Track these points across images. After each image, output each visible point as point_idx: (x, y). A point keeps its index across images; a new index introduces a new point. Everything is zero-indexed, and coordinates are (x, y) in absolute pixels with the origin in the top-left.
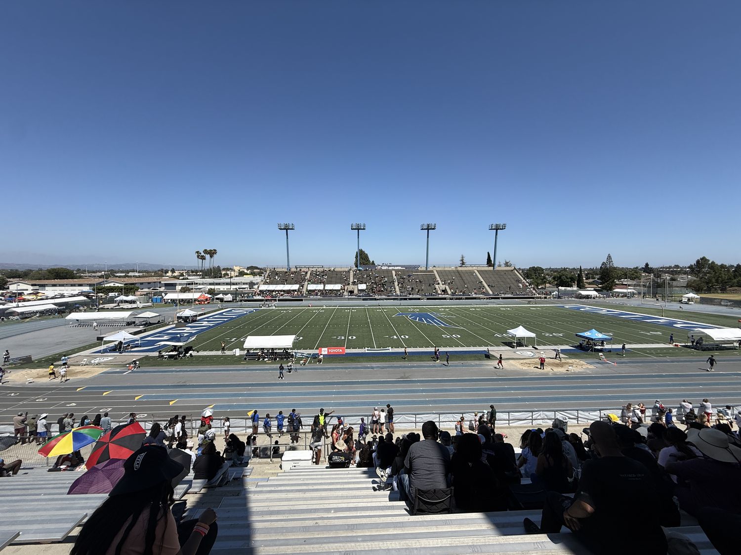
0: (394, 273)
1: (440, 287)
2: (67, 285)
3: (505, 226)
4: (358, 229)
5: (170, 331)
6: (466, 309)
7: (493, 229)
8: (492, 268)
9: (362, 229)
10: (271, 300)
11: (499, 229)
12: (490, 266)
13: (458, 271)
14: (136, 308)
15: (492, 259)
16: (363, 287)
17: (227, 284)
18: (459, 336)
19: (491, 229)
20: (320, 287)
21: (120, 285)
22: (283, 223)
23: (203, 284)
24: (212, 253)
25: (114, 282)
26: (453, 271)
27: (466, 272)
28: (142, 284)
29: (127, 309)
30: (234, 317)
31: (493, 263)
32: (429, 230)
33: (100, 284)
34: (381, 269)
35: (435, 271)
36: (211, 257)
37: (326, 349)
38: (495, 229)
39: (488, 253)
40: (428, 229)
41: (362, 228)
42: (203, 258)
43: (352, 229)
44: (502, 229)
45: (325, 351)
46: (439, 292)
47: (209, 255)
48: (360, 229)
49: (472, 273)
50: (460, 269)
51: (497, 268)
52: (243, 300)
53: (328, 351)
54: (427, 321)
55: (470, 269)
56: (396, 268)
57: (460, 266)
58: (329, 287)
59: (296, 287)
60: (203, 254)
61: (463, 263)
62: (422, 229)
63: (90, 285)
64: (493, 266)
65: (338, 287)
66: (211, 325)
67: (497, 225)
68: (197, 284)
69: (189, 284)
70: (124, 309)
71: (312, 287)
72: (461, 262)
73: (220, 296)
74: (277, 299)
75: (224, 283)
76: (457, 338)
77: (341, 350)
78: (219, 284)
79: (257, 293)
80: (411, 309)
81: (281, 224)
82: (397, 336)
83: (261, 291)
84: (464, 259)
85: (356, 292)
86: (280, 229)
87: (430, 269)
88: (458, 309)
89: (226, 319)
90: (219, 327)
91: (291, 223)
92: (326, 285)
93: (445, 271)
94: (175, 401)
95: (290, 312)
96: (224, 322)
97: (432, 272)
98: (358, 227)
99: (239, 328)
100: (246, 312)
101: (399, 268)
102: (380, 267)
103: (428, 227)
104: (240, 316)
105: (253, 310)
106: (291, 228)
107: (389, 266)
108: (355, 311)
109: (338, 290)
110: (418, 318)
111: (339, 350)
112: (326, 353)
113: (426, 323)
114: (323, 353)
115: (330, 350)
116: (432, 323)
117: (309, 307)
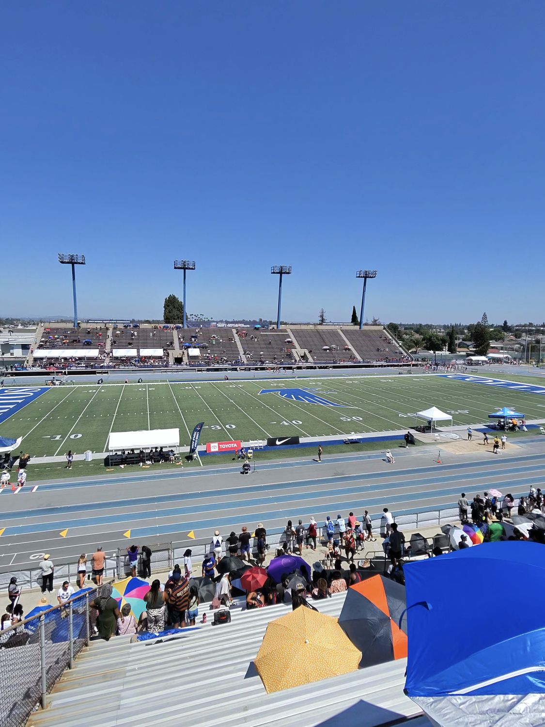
0: (234, 331)
1: (298, 351)
3: (375, 274)
4: (185, 269)
6: (342, 382)
7: (361, 277)
8: (358, 327)
9: (190, 269)
10: (57, 372)
11: (368, 277)
12: (355, 324)
13: (318, 331)
15: (358, 315)
16: (195, 352)
18: (361, 419)
19: (359, 277)
20: (132, 352)
22: (67, 254)
26: (312, 331)
27: (328, 332)
31: (359, 320)
32: (283, 274)
34: (216, 326)
35: (288, 330)
37: (216, 444)
38: (363, 277)
39: (354, 307)
40: (281, 273)
41: (191, 267)
43: (175, 268)
44: (372, 277)
45: (214, 447)
46: (298, 359)
48: (187, 268)
49: (334, 334)
50: (320, 327)
51: (364, 328)
52: (9, 373)
53: (219, 447)
54: (306, 399)
55: (332, 327)
56: (237, 325)
57: (320, 324)
58: (145, 352)
59: (94, 353)
61: (323, 320)
62: (274, 273)
64: (360, 324)
65: (159, 352)
67: (366, 272)
71: (119, 353)
72: (321, 319)
74: (67, 371)
76: (360, 421)
77: (235, 445)
79: (31, 362)
80: (273, 384)
81: (63, 255)
82: (287, 422)
83: (36, 359)
84: (324, 314)
85: (185, 360)
86: (62, 262)
87: (282, 327)
88: (332, 383)
89: (11, 407)
90: (11, 419)
91: (80, 255)
92: (141, 350)
93: (302, 331)
94: (66, 531)
95: (103, 391)
96: (11, 411)
97: (285, 331)
98: (184, 265)
99: (48, 419)
100: (32, 394)
101: (243, 325)
102: (215, 323)
103: (281, 270)
104: (28, 400)
105: (39, 390)
106: (80, 261)
107: (227, 322)
108: (200, 387)
109: (161, 357)
110: (292, 396)
111: (233, 444)
112: (217, 449)
113: (307, 402)
114: (213, 450)
115: (221, 446)
116: (316, 403)
117: (126, 382)
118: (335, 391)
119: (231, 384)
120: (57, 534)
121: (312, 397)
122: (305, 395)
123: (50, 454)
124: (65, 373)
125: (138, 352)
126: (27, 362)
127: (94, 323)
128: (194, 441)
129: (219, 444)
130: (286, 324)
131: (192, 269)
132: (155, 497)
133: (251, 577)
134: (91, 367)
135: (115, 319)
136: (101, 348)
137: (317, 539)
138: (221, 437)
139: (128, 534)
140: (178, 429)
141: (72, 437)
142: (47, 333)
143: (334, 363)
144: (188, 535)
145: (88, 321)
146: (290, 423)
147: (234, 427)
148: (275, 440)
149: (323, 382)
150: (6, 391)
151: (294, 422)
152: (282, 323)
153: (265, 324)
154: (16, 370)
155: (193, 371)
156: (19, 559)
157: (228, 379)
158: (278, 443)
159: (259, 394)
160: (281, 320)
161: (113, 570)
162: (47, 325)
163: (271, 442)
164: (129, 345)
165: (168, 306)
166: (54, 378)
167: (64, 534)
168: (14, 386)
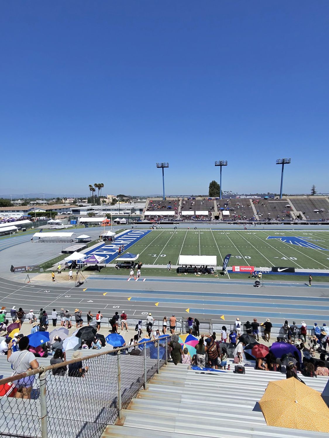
0: (251, 200)
1: (294, 213)
2: (10, 211)
4: (221, 165)
5: (103, 248)
10: (155, 223)
13: (310, 200)
14: (64, 228)
16: (226, 213)
17: (115, 210)
20: (191, 213)
21: (43, 211)
22: (160, 163)
23: (98, 210)
24: (100, 186)
25: (39, 209)
26: (306, 200)
27: (318, 199)
28: (56, 210)
29: (59, 229)
30: (138, 236)
32: (284, 164)
33: (30, 210)
34: (240, 198)
35: (288, 199)
36: (99, 189)
37: (239, 267)
40: (283, 163)
41: (225, 164)
42: (94, 190)
43: (216, 165)
45: (237, 268)
46: (295, 218)
47: (98, 188)
48: (222, 165)
49: (323, 200)
50: (312, 197)
52: (134, 223)
53: (240, 269)
54: (300, 244)
55: (322, 197)
56: (252, 197)
57: (312, 195)
58: (198, 213)
59: (172, 213)
60: (94, 187)
61: (314, 193)
62: (278, 163)
63: (24, 211)
65: (206, 213)
66: (128, 243)
68: (94, 210)
69: (88, 210)
70: (57, 229)
71: (185, 213)
72: (313, 191)
73: (117, 220)
74: (159, 222)
75: (113, 209)
77: (251, 269)
78: (109, 210)
79: (143, 218)
80: (277, 232)
81: (158, 163)
82: (286, 258)
83: (146, 216)
84: (315, 188)
85: (221, 217)
86: (158, 167)
87: (284, 197)
88: (320, 234)
89: (135, 239)
90: (135, 245)
91: (166, 163)
92: (196, 211)
93: (298, 200)
94: (158, 303)
95: (176, 233)
96: (135, 241)
97: (286, 200)
98: (221, 163)
99: (150, 246)
100: (144, 233)
101: (256, 197)
102: (239, 196)
103: (284, 161)
104: (142, 236)
105: (147, 231)
106: (166, 166)
107: (246, 195)
108: (229, 233)
109: (207, 216)
110: (290, 241)
111: (249, 268)
112: (239, 270)
113: (301, 246)
114: (236, 270)
115: (241, 268)
116: (308, 247)
117: (188, 229)
118: (323, 240)
119: (248, 232)
120: (154, 304)
121: (305, 243)
122: (299, 241)
123: (151, 264)
124: (158, 223)
125: (195, 213)
126: (142, 218)
127: (173, 197)
128: (225, 264)
129: (240, 267)
130: (286, 195)
131: (225, 165)
132: (203, 292)
133: (258, 349)
134: (171, 220)
135: (183, 195)
136: (176, 210)
137: (306, 336)
138: (241, 263)
139: (188, 311)
140: (216, 257)
141: (161, 256)
142: (151, 203)
143: (322, 221)
144: (221, 317)
145: (170, 196)
146: (288, 259)
147: (250, 258)
148: (276, 268)
149: (314, 233)
150: (133, 231)
151: (291, 258)
152: (284, 195)
153: (271, 196)
154: (137, 221)
155: (225, 224)
156: (137, 313)
157: (246, 229)
158: (279, 270)
159: (266, 239)
160: (283, 193)
161: (180, 328)
162: (151, 199)
163: (275, 270)
164: (190, 209)
165: (211, 187)
166: (153, 225)
167: (157, 304)
168: (136, 229)
